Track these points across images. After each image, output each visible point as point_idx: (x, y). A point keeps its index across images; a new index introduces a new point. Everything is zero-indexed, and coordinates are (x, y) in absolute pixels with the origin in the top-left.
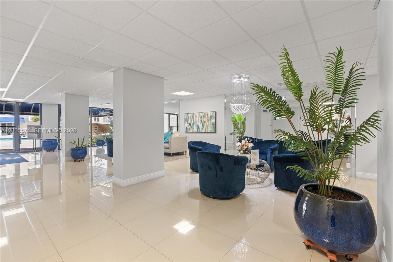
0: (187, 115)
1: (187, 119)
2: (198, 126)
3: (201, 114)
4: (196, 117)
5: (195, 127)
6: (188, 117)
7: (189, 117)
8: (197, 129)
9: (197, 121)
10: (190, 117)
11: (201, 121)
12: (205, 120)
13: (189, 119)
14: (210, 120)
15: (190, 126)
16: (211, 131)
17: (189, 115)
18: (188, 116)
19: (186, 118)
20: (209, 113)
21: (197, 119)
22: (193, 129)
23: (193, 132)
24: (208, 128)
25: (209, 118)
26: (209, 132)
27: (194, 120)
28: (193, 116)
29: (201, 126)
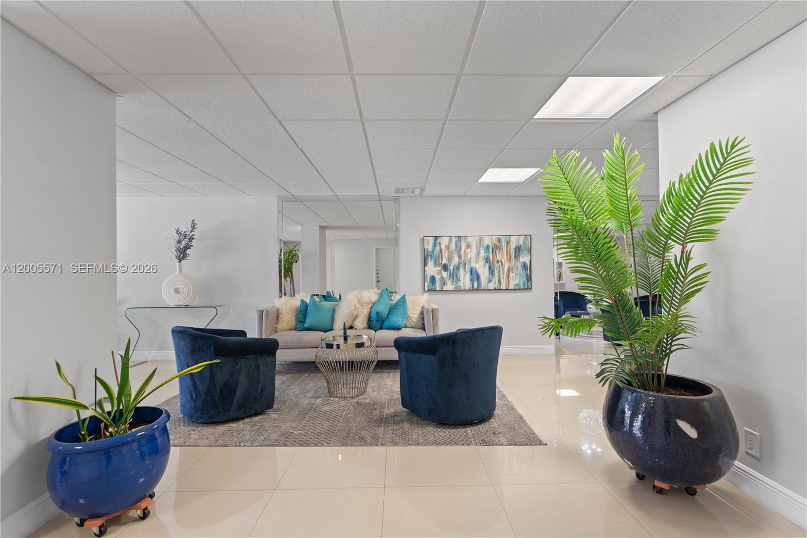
0: (435, 240)
1: (433, 251)
2: (475, 275)
3: (487, 241)
4: (468, 246)
5: (464, 275)
6: (438, 248)
7: (443, 247)
8: (472, 280)
9: (473, 260)
10: (448, 247)
11: (487, 260)
12: (499, 257)
13: (443, 252)
14: (517, 257)
15: (445, 274)
16: (518, 285)
17: (444, 242)
18: (440, 244)
19: (429, 247)
20: (513, 239)
21: (472, 253)
22: (458, 280)
23: (457, 291)
24: (508, 277)
25: (513, 251)
26: (511, 287)
27: (460, 257)
28: (456, 245)
29: (484, 272)
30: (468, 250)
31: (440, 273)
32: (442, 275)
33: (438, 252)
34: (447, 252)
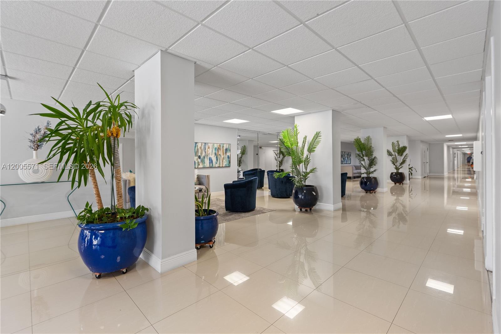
0: (196, 144)
2: (210, 159)
3: (216, 146)
4: (209, 148)
5: (207, 161)
6: (197, 148)
7: (199, 148)
8: (210, 163)
9: (210, 154)
10: (201, 148)
11: (215, 154)
12: (220, 153)
13: (199, 150)
14: (226, 153)
15: (199, 160)
16: (226, 165)
17: (199, 145)
18: (197, 146)
20: (225, 145)
21: (210, 151)
22: (204, 163)
23: (204, 168)
24: (223, 161)
25: (224, 150)
26: (224, 166)
27: (205, 152)
28: (204, 147)
29: (214, 159)
30: (208, 150)
31: (197, 160)
32: (198, 161)
33: (197, 150)
34: (200, 150)
